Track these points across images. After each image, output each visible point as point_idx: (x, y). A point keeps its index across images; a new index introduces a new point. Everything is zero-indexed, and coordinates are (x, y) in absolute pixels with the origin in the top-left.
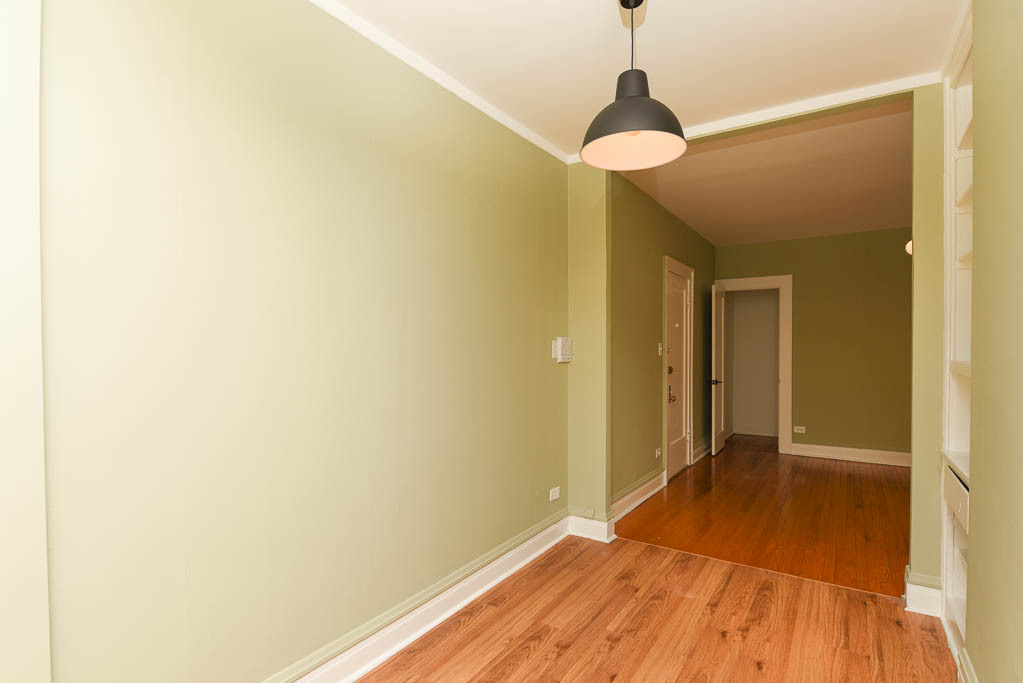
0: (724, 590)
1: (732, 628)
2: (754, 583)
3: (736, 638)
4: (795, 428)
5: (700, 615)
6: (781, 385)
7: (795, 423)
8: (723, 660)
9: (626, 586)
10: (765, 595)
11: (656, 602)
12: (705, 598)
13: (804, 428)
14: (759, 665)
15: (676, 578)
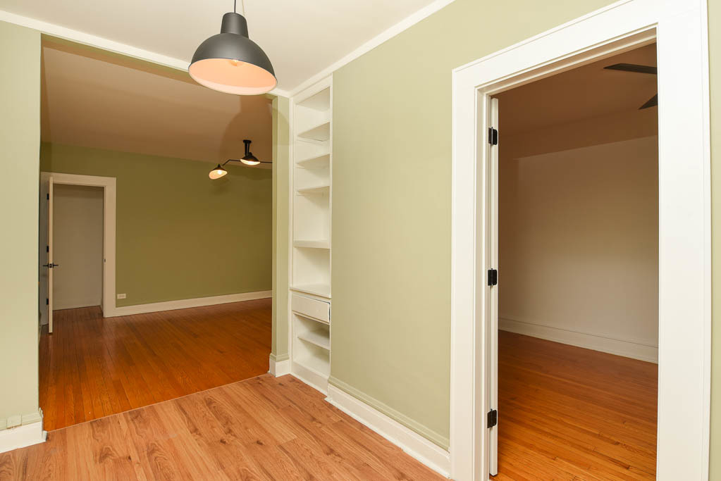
0: (189, 419)
1: (222, 436)
2: (199, 404)
3: (231, 439)
4: (118, 295)
5: (196, 442)
6: (106, 264)
7: (118, 292)
8: (241, 454)
9: (115, 461)
10: (214, 407)
11: (155, 455)
12: (184, 431)
13: (125, 294)
14: (259, 443)
15: (148, 431)
